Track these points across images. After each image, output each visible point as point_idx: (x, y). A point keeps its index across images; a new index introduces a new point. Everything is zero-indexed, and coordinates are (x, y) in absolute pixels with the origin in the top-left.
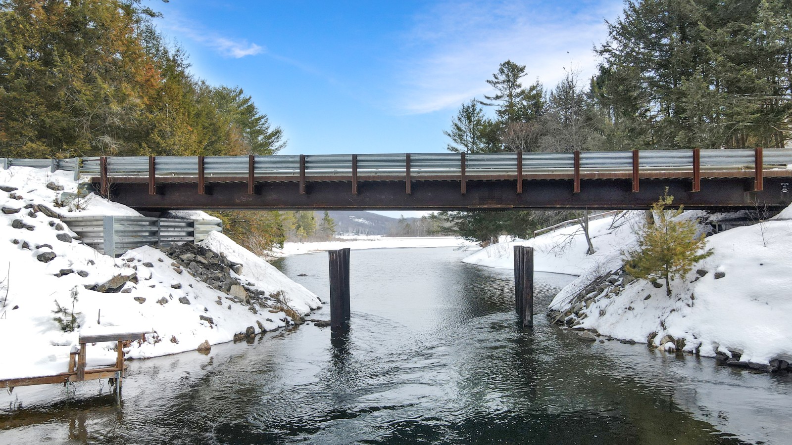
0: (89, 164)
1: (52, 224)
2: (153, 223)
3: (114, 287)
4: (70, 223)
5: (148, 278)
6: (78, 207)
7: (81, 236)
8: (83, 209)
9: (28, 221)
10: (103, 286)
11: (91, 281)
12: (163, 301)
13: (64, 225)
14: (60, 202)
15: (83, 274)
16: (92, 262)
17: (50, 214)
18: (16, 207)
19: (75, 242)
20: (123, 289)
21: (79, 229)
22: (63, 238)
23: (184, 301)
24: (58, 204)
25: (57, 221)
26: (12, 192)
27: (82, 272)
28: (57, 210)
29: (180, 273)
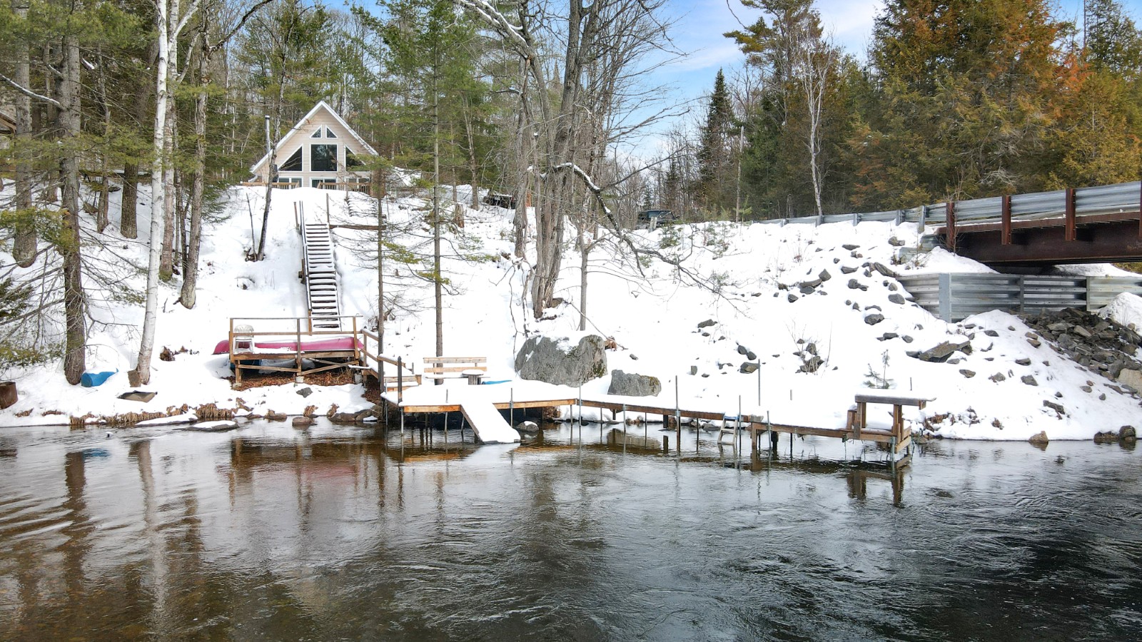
0: (935, 213)
1: (886, 284)
2: (1015, 282)
3: (940, 355)
4: (905, 283)
5: (986, 349)
6: (917, 264)
7: (916, 298)
8: (922, 266)
9: (862, 280)
10: (926, 354)
11: (914, 347)
12: (998, 378)
13: (899, 285)
14: (898, 259)
15: (907, 339)
16: (920, 327)
17: (886, 272)
18: (853, 267)
19: (908, 304)
20: (949, 359)
21: (914, 290)
22: (895, 299)
23: (1029, 381)
24: (896, 262)
25: (891, 280)
26: (854, 250)
27: (906, 337)
28: (894, 268)
29: (1037, 346)
